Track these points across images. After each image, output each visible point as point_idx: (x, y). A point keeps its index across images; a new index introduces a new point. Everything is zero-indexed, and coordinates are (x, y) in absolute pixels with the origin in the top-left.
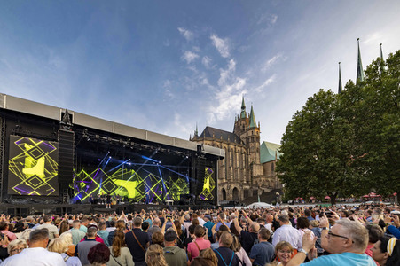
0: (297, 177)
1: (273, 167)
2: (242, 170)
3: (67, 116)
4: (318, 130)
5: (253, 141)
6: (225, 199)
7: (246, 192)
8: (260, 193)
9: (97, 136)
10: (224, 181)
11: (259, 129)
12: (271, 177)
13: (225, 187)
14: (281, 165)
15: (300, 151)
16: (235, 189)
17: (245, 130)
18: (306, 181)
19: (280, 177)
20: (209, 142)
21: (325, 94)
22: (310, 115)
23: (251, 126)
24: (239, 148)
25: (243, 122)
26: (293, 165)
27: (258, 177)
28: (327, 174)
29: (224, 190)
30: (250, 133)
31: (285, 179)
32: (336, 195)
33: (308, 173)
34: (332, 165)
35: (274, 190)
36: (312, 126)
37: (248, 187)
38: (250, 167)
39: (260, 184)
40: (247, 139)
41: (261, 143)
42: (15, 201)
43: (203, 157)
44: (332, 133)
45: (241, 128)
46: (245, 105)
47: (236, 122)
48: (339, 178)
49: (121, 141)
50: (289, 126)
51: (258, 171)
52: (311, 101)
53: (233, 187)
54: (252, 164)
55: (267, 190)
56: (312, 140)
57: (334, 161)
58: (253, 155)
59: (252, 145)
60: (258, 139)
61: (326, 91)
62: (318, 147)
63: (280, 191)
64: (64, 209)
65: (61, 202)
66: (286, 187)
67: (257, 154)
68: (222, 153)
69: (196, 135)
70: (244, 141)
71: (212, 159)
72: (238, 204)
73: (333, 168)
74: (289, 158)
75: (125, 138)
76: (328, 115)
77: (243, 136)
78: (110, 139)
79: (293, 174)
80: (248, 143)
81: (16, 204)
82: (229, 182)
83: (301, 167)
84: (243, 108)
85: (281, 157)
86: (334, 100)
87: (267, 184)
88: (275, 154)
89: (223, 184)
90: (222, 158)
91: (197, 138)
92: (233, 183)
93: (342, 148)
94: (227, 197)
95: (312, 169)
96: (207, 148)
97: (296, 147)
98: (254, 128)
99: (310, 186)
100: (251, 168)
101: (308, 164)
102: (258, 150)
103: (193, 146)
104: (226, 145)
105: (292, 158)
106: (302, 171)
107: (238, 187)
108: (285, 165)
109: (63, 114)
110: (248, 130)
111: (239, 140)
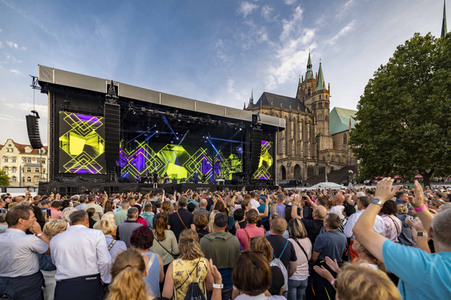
0: (377, 151)
1: (345, 138)
2: (306, 143)
3: (113, 87)
4: (409, 89)
5: (321, 108)
6: (284, 178)
7: (310, 170)
8: (328, 171)
9: (143, 109)
10: (284, 156)
11: (328, 92)
12: (343, 151)
13: (285, 164)
14: (357, 136)
15: (383, 117)
16: (297, 166)
17: (312, 93)
18: (390, 155)
19: (355, 151)
20: (266, 111)
21: (421, 40)
22: (399, 69)
23: (319, 89)
24: (303, 117)
25: (309, 85)
26: (372, 135)
27: (326, 151)
28: (420, 146)
29: (283, 168)
30: (317, 98)
31: (361, 154)
32: (431, 173)
33: (392, 145)
34: (427, 133)
35: (346, 168)
36: (401, 83)
37: (313, 164)
38: (316, 140)
39: (328, 160)
40: (314, 105)
41: (331, 109)
42: (66, 180)
43: (259, 128)
44: (430, 91)
45: (307, 92)
46: (312, 63)
47: (300, 85)
48: (437, 150)
49: (168, 113)
50: (369, 86)
51: (326, 144)
52: (401, 50)
53: (294, 164)
54: (318, 136)
55: (337, 168)
56: (401, 102)
57: (430, 128)
58: (320, 124)
59: (319, 112)
60: (327, 104)
61: (423, 35)
62: (408, 111)
63: (354, 168)
64: (112, 188)
65: (109, 180)
66: (362, 164)
67: (326, 123)
68: (281, 122)
69: (251, 103)
70: (310, 107)
71: (270, 131)
72: (300, 185)
73: (429, 138)
74: (368, 127)
75: (172, 109)
76: (425, 67)
77: (308, 102)
78: (156, 111)
79: (371, 147)
80: (315, 110)
81: (67, 183)
82: (289, 158)
83: (382, 138)
84: (309, 66)
85: (357, 126)
86: (434, 46)
87: (337, 160)
88: (348, 122)
89: (282, 160)
90: (281, 129)
91: (252, 107)
92: (294, 159)
93: (443, 111)
94: (287, 176)
95: (399, 140)
96: (265, 118)
97: (379, 112)
98: (322, 92)
99: (395, 161)
100: (318, 141)
101: (394, 133)
102: (327, 119)
103: (247, 117)
104: (287, 114)
105: (372, 126)
106: (385, 143)
107: (301, 163)
108: (361, 136)
109: (108, 86)
110: (314, 94)
111: (303, 107)
